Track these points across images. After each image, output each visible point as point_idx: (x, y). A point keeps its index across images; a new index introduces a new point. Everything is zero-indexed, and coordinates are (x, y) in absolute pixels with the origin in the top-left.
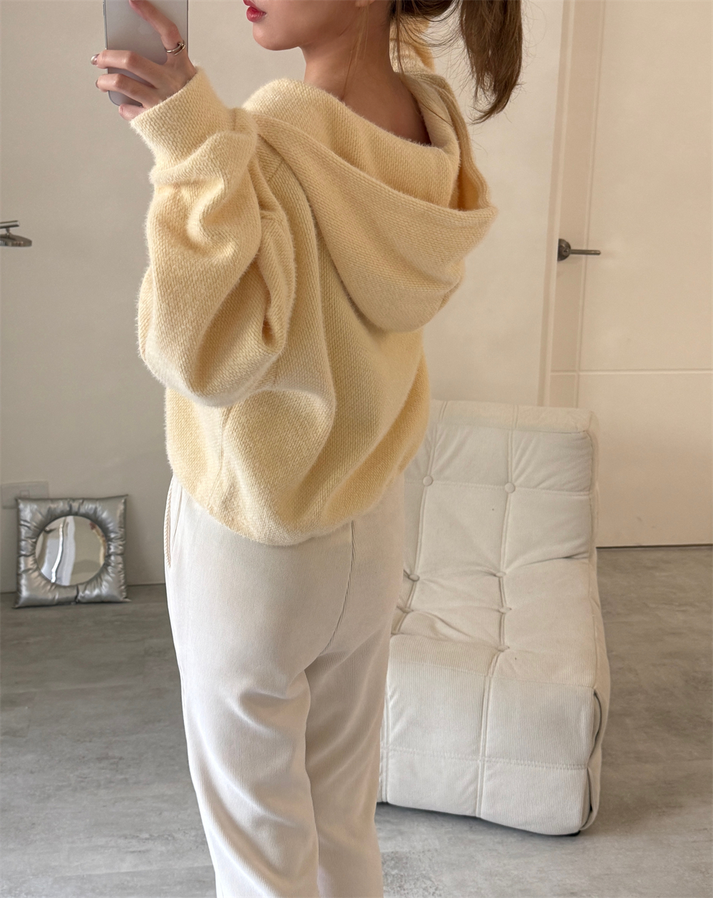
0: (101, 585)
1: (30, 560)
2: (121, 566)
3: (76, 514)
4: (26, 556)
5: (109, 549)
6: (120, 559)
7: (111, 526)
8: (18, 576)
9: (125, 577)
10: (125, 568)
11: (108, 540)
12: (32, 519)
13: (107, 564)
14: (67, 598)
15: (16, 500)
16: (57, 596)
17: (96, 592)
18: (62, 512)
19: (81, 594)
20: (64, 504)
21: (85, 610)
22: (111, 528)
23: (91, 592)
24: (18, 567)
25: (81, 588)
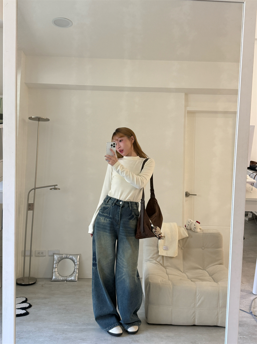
0: (72, 276)
1: (56, 269)
2: (77, 272)
3: (68, 258)
4: (55, 268)
5: (75, 267)
6: (77, 271)
7: (76, 261)
8: (53, 273)
9: (78, 275)
10: (78, 273)
11: (75, 265)
12: (57, 259)
13: (74, 271)
14: (64, 279)
15: (54, 254)
16: (61, 278)
17: (71, 278)
18: (64, 257)
19: (67, 279)
20: (65, 255)
21: (68, 282)
22: (76, 262)
23: (70, 278)
24: (53, 271)
25: (68, 277)
